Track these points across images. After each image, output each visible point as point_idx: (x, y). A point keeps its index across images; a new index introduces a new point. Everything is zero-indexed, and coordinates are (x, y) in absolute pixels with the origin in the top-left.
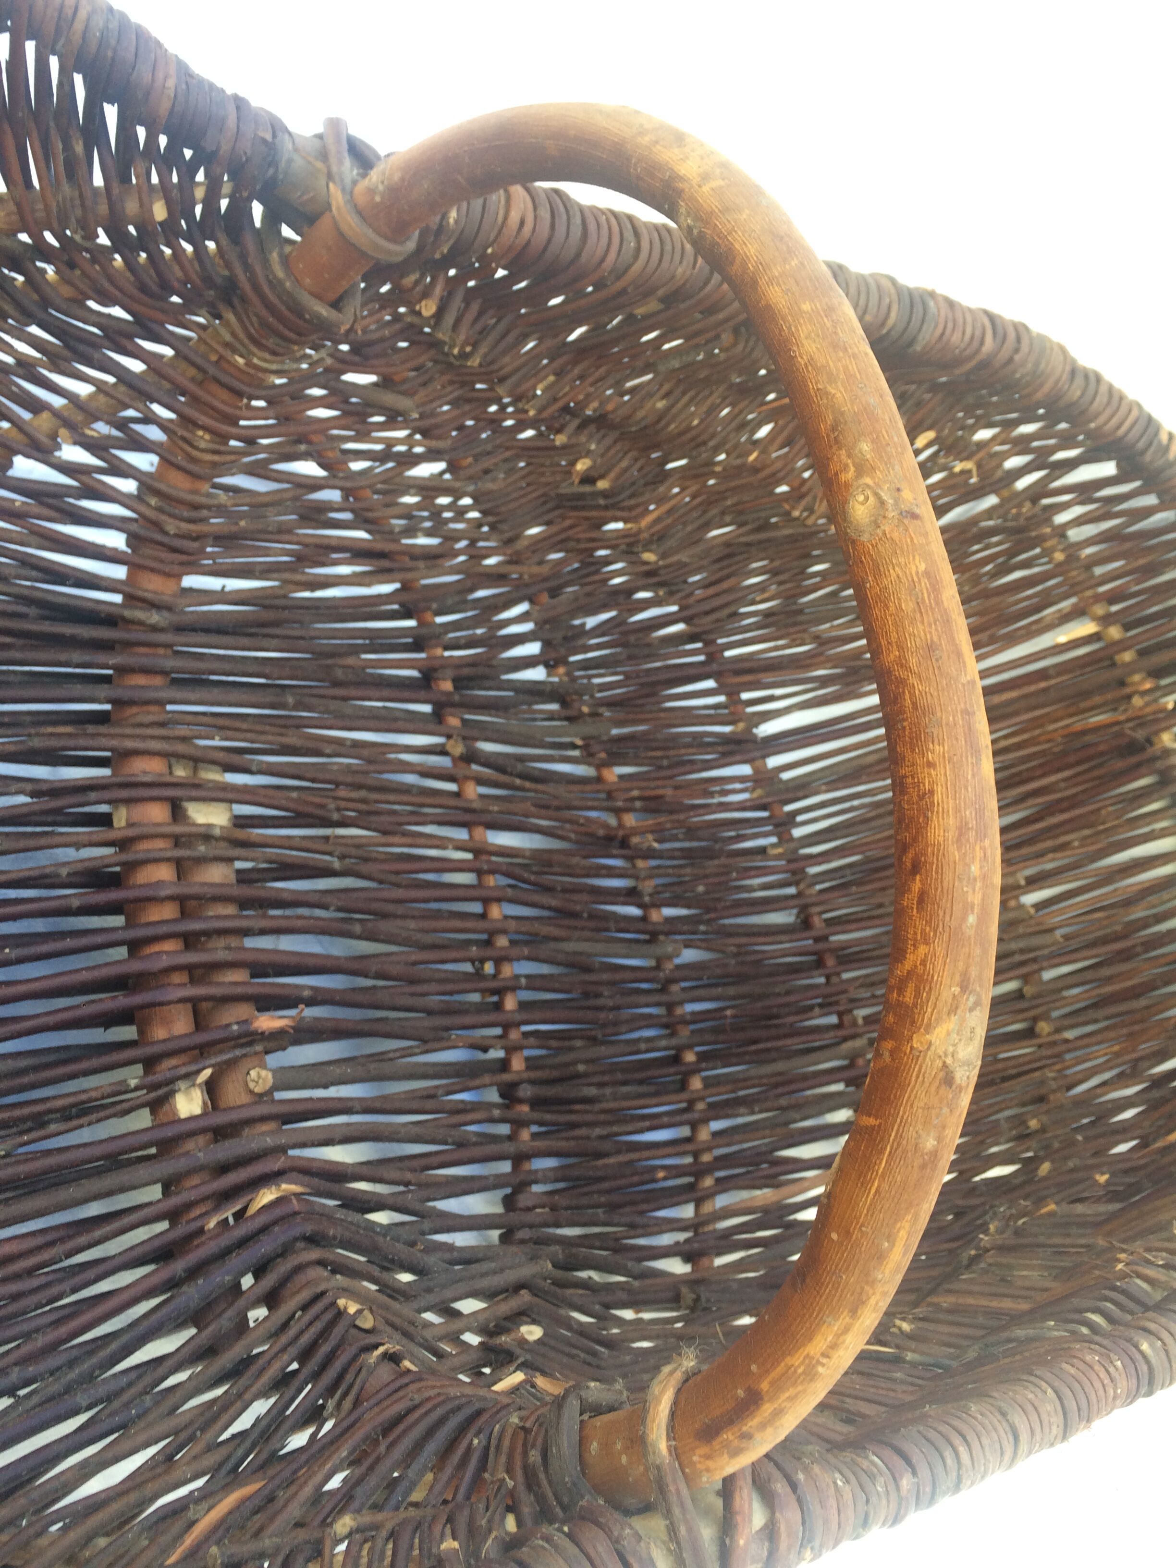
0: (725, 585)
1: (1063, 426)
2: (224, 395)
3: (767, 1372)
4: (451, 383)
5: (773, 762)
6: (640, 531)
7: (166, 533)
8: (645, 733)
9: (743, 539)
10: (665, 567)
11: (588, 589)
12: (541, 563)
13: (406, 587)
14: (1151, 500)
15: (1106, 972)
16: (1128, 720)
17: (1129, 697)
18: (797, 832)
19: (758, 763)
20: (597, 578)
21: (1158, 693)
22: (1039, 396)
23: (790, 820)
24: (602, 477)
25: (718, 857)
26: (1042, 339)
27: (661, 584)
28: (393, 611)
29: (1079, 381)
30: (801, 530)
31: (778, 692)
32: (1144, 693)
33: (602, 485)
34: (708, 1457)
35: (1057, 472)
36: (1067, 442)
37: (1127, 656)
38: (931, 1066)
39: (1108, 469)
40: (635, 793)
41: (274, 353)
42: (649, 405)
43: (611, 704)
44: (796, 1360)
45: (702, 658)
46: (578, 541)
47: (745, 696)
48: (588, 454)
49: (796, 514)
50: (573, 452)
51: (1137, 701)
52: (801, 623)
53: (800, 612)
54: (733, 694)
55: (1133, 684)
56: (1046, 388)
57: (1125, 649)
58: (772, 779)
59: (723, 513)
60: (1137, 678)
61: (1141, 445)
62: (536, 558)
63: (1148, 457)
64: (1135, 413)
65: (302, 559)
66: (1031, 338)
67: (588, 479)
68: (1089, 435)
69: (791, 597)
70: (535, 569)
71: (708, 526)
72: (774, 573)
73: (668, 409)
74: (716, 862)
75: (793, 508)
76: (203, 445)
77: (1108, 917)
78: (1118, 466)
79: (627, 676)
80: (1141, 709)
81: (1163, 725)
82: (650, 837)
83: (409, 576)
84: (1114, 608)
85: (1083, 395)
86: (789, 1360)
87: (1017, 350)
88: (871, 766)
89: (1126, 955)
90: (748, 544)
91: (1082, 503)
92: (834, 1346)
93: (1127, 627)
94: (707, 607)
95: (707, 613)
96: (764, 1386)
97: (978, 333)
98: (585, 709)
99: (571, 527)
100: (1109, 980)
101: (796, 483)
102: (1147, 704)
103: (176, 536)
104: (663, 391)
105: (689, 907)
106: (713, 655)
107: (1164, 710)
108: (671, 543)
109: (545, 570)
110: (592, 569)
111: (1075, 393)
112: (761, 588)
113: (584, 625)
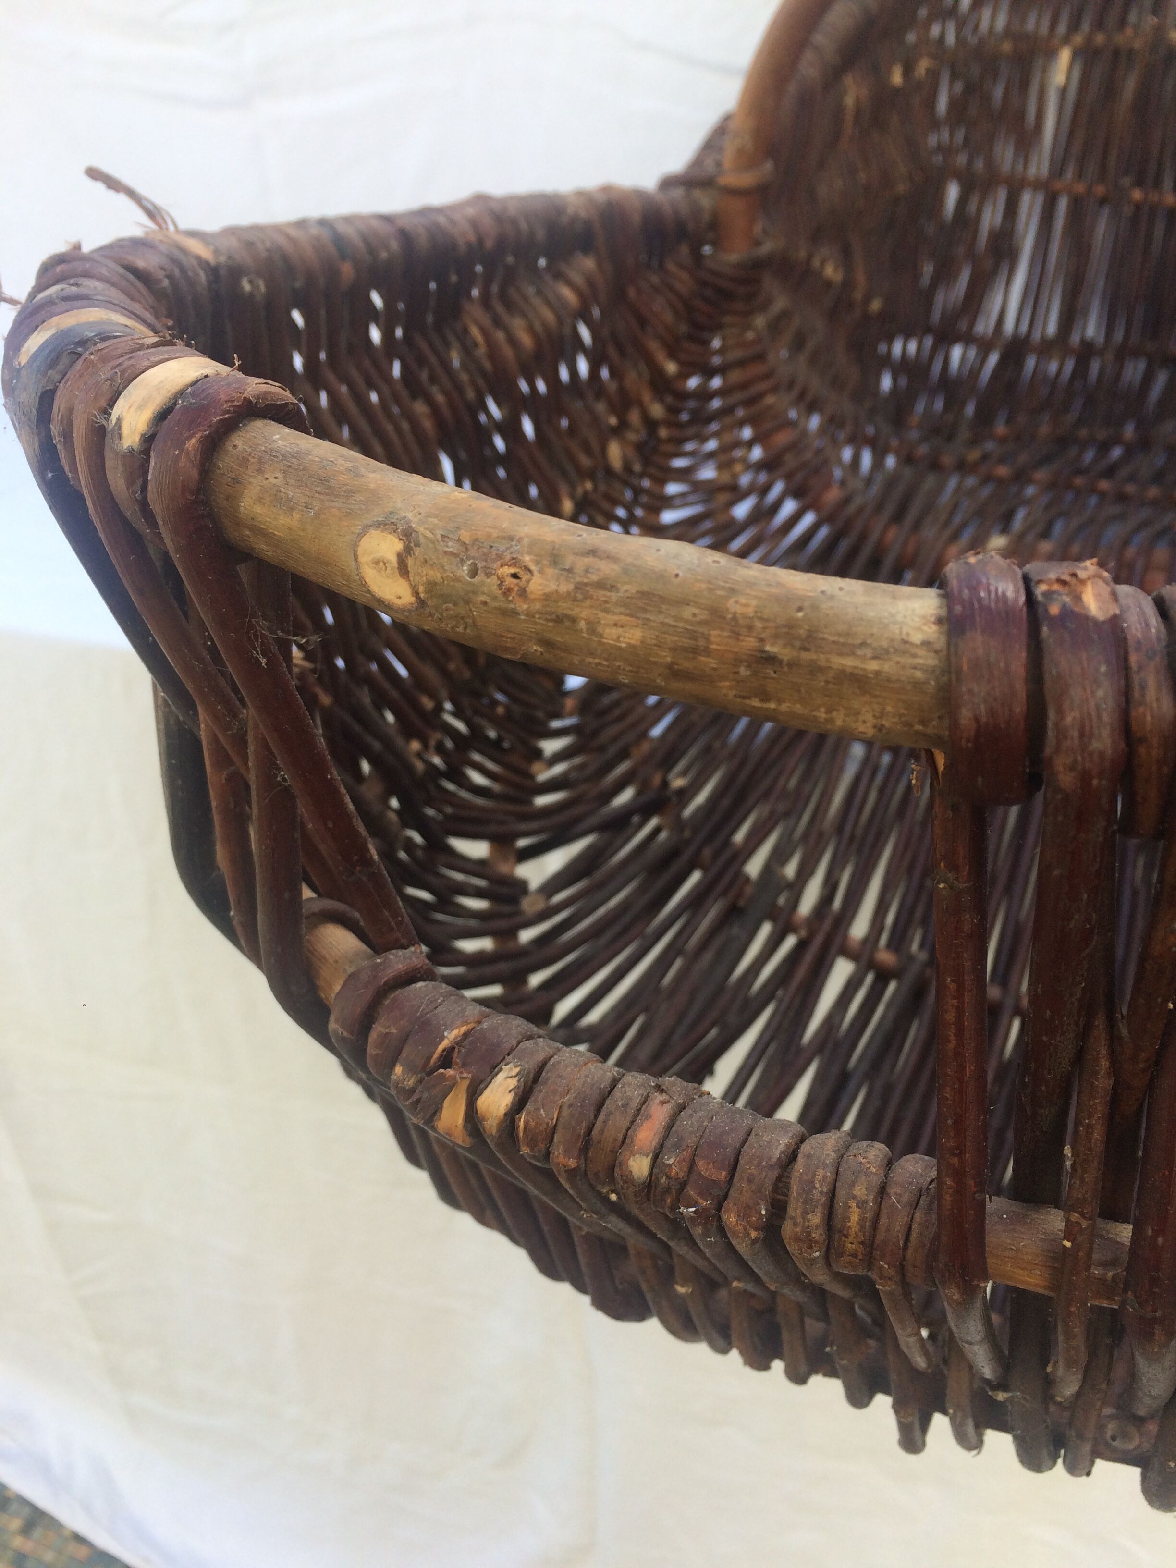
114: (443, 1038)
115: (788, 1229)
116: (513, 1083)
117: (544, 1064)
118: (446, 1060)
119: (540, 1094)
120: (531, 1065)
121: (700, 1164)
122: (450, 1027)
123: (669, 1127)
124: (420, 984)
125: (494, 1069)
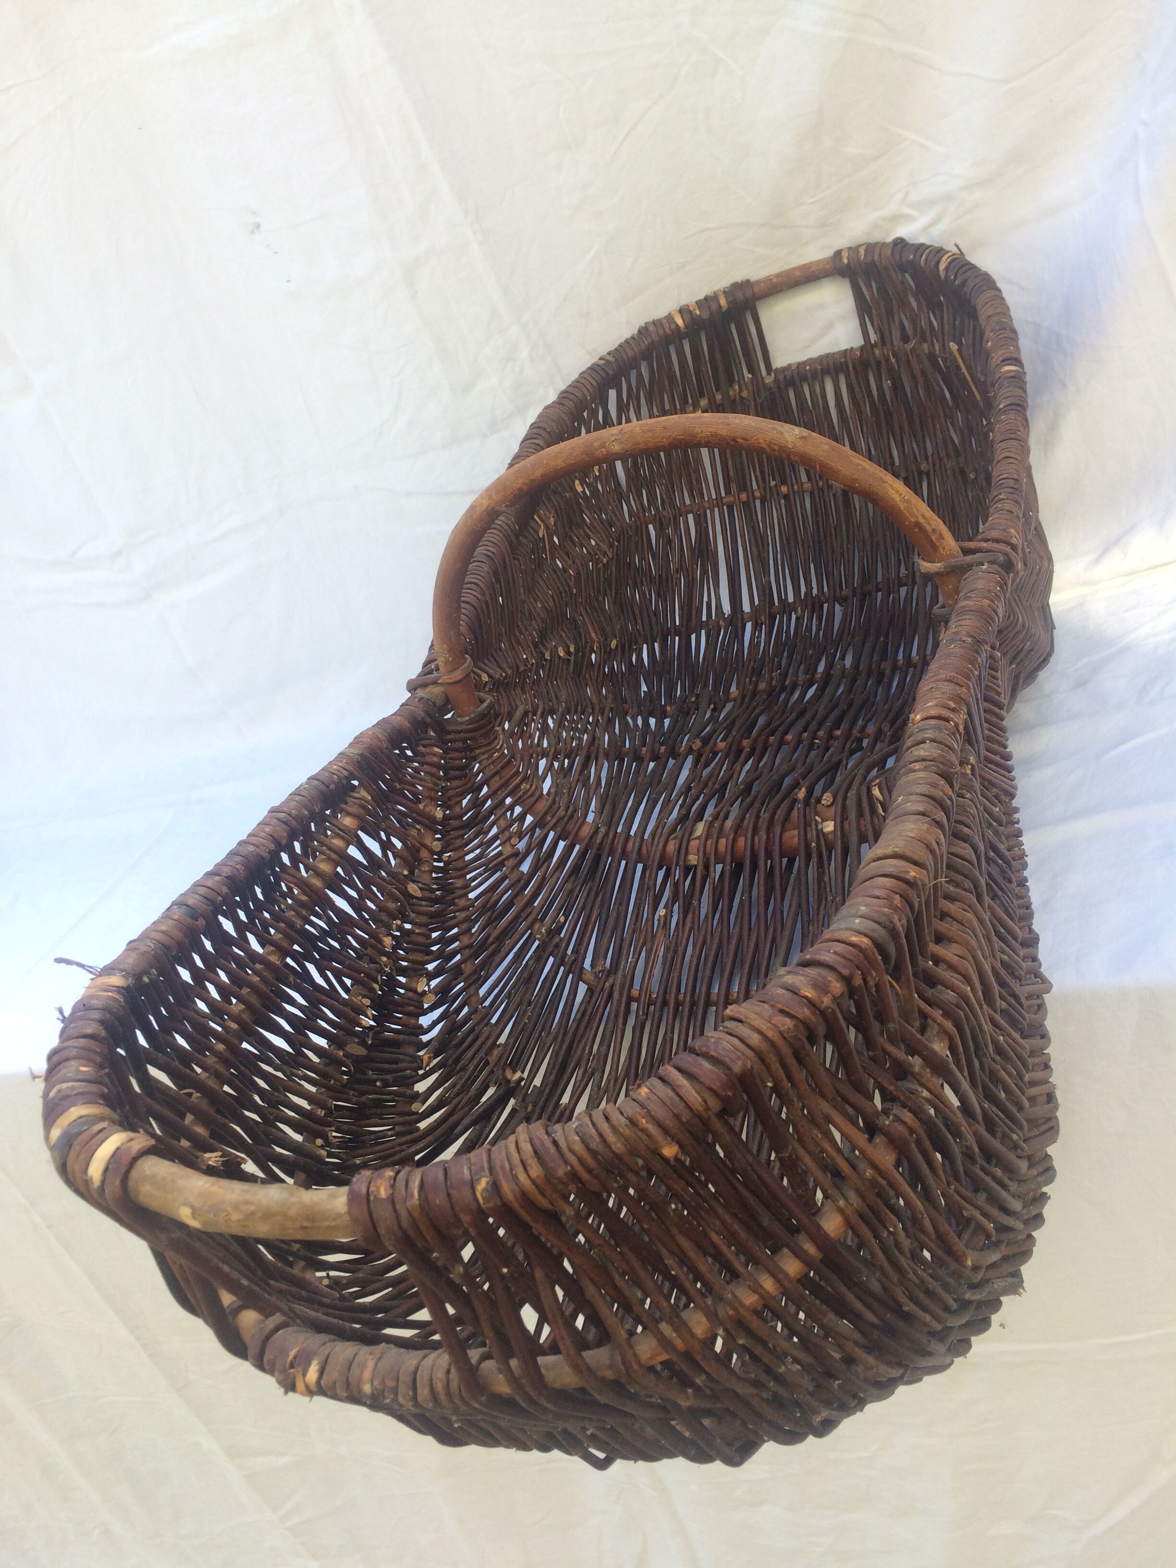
0: (637, 612)
1: (585, 414)
2: (507, 770)
3: (907, 518)
4: (514, 690)
5: (747, 608)
6: (599, 642)
7: (564, 817)
8: (715, 674)
9: (613, 594)
10: (621, 638)
11: (625, 683)
12: (606, 698)
13: (607, 756)
14: (633, 374)
15: (897, 429)
16: (755, 400)
17: (742, 398)
18: (791, 599)
19: (746, 617)
20: (620, 676)
21: (742, 382)
22: (568, 422)
23: (783, 601)
24: (569, 647)
25: (796, 643)
26: (539, 416)
27: (630, 646)
28: (618, 764)
29: (566, 402)
30: (614, 562)
31: (705, 599)
32: (741, 390)
33: (572, 649)
34: (944, 548)
35: (610, 421)
36: (594, 414)
37: (719, 397)
38: (799, 443)
39: (612, 394)
40: (747, 680)
41: (496, 738)
42: (539, 611)
43: (693, 686)
44: (902, 506)
45: (677, 638)
46: (598, 676)
47: (704, 618)
48: (556, 647)
49: (605, 560)
50: (554, 652)
51: (745, 394)
52: (667, 578)
53: (660, 577)
54: (701, 625)
55: (735, 395)
56: (566, 418)
57: (715, 398)
58: (756, 610)
59: (597, 600)
60: (731, 393)
61: (604, 375)
62: (604, 701)
63: (611, 372)
64: (586, 376)
65: (586, 782)
66: (540, 422)
67: (568, 653)
68: (593, 401)
69: (652, 579)
70: (609, 700)
71: (603, 609)
72: (635, 586)
73: (542, 602)
74: (798, 644)
75: (602, 561)
76: (528, 786)
77: (867, 424)
78: (612, 388)
79: (679, 677)
80: (749, 392)
81: (760, 381)
82: (774, 674)
83: (601, 751)
84: (690, 401)
85: (571, 400)
86: (902, 508)
87: (545, 429)
88: (759, 552)
89: (888, 414)
90: (616, 593)
91: (628, 410)
92: (897, 491)
93: (702, 395)
94: (647, 627)
95: (651, 628)
96: (913, 520)
97: (533, 446)
98: (693, 699)
99: (590, 676)
100: (901, 427)
101: (589, 557)
102: (748, 389)
103: (567, 811)
104: (533, 602)
105: (820, 660)
106: (677, 632)
107: (752, 380)
108: (608, 630)
109: (610, 697)
110: (614, 676)
111: (570, 404)
112: (642, 594)
113: (644, 692)
114: (288, 1356)
115: (419, 1399)
116: (317, 1368)
117: (329, 1354)
118: (292, 1366)
119: (328, 1368)
120: (323, 1358)
121: (387, 1381)
122: (291, 1350)
123: (374, 1369)
124: (281, 1332)
125: (309, 1364)
